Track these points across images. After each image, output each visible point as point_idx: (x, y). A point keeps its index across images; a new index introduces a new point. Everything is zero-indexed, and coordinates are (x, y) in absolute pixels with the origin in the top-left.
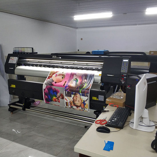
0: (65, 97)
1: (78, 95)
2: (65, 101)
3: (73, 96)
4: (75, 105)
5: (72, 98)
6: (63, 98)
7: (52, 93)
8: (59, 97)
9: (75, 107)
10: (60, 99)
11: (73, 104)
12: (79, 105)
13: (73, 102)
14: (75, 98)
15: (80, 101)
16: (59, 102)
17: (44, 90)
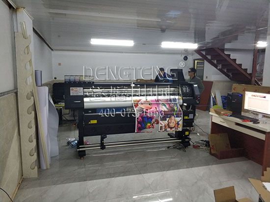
0: (160, 122)
1: (173, 117)
2: (160, 125)
3: (167, 119)
4: (169, 127)
5: (167, 121)
6: (158, 123)
7: (146, 120)
8: (154, 123)
9: (169, 129)
10: (155, 125)
11: (167, 127)
12: (173, 126)
13: (168, 124)
14: (170, 121)
15: (175, 122)
16: (153, 128)
17: (137, 118)
